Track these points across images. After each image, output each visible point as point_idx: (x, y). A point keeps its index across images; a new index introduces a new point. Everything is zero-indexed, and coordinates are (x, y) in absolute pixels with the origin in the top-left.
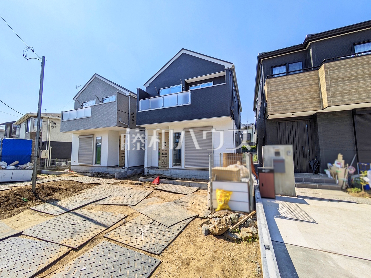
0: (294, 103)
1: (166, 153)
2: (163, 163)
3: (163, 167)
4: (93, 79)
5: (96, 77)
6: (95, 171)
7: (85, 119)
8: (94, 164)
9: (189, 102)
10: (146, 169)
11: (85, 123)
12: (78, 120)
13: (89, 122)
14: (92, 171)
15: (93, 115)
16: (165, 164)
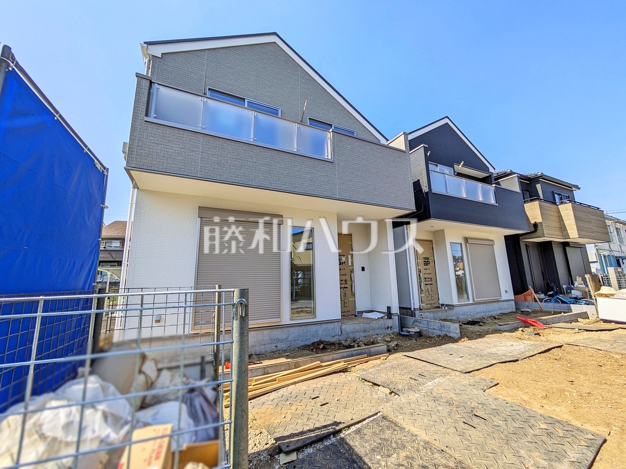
1: (431, 278)
2: (429, 297)
3: (429, 304)
4: (262, 44)
5: (275, 43)
6: (291, 344)
7: (305, 159)
8: (286, 318)
9: (493, 201)
10: (417, 313)
11: (309, 176)
12: (270, 152)
13: (325, 174)
14: (275, 345)
15: (339, 158)
16: (432, 300)
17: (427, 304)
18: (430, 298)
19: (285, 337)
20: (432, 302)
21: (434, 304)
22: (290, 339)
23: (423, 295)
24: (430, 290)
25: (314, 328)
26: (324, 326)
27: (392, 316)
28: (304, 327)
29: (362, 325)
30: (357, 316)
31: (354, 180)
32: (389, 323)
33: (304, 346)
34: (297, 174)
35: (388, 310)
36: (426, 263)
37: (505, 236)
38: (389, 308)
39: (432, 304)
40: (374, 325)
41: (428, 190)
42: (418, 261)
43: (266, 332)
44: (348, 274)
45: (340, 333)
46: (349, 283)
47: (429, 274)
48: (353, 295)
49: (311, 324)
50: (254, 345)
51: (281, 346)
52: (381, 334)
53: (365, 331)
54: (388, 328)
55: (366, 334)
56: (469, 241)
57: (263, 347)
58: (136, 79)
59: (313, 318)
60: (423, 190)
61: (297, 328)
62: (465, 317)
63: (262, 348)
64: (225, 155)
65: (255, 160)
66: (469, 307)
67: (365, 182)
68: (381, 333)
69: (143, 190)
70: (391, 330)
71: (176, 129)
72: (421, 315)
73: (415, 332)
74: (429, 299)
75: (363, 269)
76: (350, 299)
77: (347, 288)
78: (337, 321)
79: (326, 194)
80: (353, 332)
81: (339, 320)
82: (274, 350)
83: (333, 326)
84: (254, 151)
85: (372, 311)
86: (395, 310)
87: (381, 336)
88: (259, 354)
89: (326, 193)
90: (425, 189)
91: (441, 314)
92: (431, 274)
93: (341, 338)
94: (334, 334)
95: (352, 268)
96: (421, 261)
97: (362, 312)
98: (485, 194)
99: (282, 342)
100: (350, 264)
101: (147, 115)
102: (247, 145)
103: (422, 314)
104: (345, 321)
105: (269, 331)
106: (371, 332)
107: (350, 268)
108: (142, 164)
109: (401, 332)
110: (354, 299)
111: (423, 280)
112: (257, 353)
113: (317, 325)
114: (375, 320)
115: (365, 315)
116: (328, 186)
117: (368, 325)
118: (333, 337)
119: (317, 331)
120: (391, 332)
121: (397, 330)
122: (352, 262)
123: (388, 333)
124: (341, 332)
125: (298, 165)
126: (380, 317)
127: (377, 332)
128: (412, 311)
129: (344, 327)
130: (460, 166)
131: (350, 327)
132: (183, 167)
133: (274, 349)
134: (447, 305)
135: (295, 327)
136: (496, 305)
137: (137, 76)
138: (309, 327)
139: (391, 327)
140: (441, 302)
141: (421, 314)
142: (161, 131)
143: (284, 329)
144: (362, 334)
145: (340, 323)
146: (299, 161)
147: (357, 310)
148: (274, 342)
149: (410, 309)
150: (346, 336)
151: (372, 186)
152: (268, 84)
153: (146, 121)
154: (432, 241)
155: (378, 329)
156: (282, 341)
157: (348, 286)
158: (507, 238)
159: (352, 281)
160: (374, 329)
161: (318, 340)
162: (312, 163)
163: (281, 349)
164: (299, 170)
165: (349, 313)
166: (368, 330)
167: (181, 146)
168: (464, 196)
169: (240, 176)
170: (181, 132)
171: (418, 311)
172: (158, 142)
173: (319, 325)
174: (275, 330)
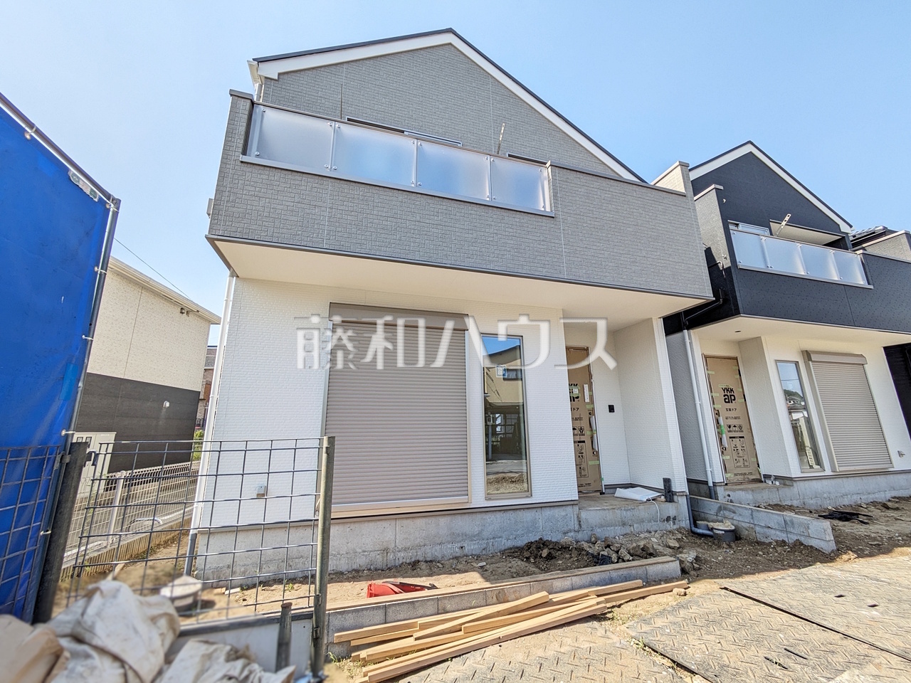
1: (740, 427)
2: (739, 461)
3: (741, 474)
4: (430, 47)
5: (450, 44)
6: (488, 544)
7: (505, 214)
8: (478, 497)
9: (860, 280)
10: (721, 491)
11: (512, 242)
12: (444, 204)
13: (542, 238)
14: (459, 545)
15: (565, 210)
16: (745, 466)
17: (736, 475)
18: (741, 463)
19: (476, 530)
20: (746, 471)
21: (751, 474)
22: (485, 534)
23: (728, 457)
24: (739, 448)
25: (528, 516)
26: (548, 512)
27: (675, 498)
28: (511, 512)
29: (618, 512)
30: (604, 493)
31: (595, 248)
32: (670, 509)
33: (511, 549)
34: (491, 239)
35: (665, 486)
36: (729, 397)
37: (885, 348)
38: (667, 482)
39: (745, 474)
40: (642, 512)
41: (730, 265)
42: (714, 394)
43: (443, 521)
44: (585, 417)
45: (577, 527)
46: (588, 433)
47: (735, 418)
48: (596, 454)
49: (523, 509)
50: (422, 544)
51: (472, 547)
52: (656, 531)
53: (624, 524)
54: (668, 519)
55: (627, 530)
56: (814, 357)
57: (438, 547)
58: (230, 98)
59: (527, 497)
60: (720, 266)
61: (499, 515)
62: (819, 503)
63: (436, 550)
64: (368, 211)
65: (418, 218)
66: (825, 482)
67: (615, 251)
68: (655, 528)
69: (245, 279)
70: (674, 523)
71: (290, 173)
72: (729, 496)
73: (725, 531)
74: (738, 464)
75: (611, 409)
76: (590, 463)
77: (584, 442)
78: (571, 503)
79: (544, 272)
80: (601, 526)
81: (575, 503)
82: (458, 555)
83: (563, 514)
84: (418, 203)
85: (632, 486)
86: (680, 485)
87: (657, 535)
88: (431, 561)
89: (545, 270)
90: (723, 261)
91: (769, 494)
92: (738, 418)
93: (580, 536)
94: (566, 529)
95: (592, 406)
96: (719, 395)
97: (614, 487)
98: (842, 268)
99: (472, 541)
100: (587, 400)
101: (244, 153)
102: (405, 193)
103: (730, 493)
104: (584, 503)
105: (448, 518)
106: (635, 525)
107: (588, 407)
108: (234, 229)
109: (693, 528)
110: (597, 462)
111: (725, 429)
112: (428, 559)
113: (535, 510)
114: (642, 503)
115: (620, 493)
116: (548, 259)
117: (628, 513)
118: (565, 533)
119: (534, 522)
120: (675, 527)
121: (685, 523)
122: (591, 397)
123: (669, 529)
124: (580, 525)
125: (493, 223)
126: (650, 497)
127: (647, 526)
128: (709, 487)
129: (584, 515)
130: (784, 223)
131: (596, 515)
132: (300, 232)
133: (458, 552)
134: (777, 478)
135: (495, 513)
136: (881, 480)
137: (231, 95)
138: (520, 513)
139: (674, 519)
140: (763, 471)
141: (727, 493)
142: (266, 177)
143: (474, 516)
144: (619, 530)
145: (576, 508)
146: (494, 216)
147: (604, 483)
148: (458, 539)
149: (706, 483)
150: (590, 533)
151: (629, 256)
152: (441, 106)
153: (242, 162)
154: (736, 359)
155: (650, 521)
156: (471, 538)
157: (586, 438)
158: (889, 351)
159: (592, 430)
160: (642, 521)
161: (538, 539)
162: (518, 220)
163: (470, 553)
164: (496, 231)
165: (590, 488)
166: (630, 522)
167: (296, 200)
168: (801, 272)
169: (393, 245)
170: (298, 177)
171: (722, 488)
172: (261, 195)
173: (539, 510)
174: (459, 517)
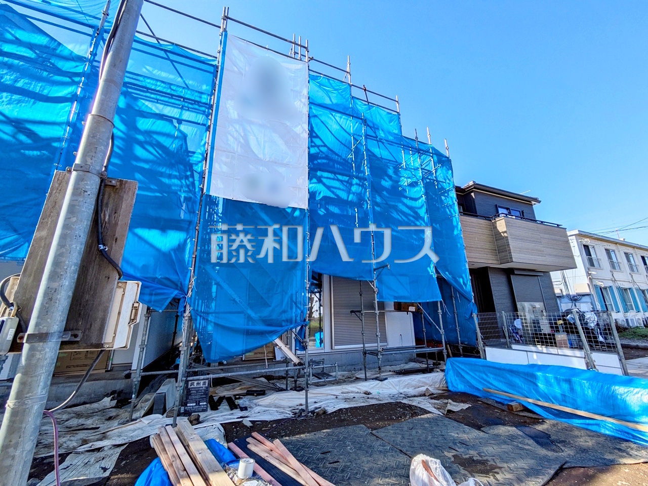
0: (480, 251)
